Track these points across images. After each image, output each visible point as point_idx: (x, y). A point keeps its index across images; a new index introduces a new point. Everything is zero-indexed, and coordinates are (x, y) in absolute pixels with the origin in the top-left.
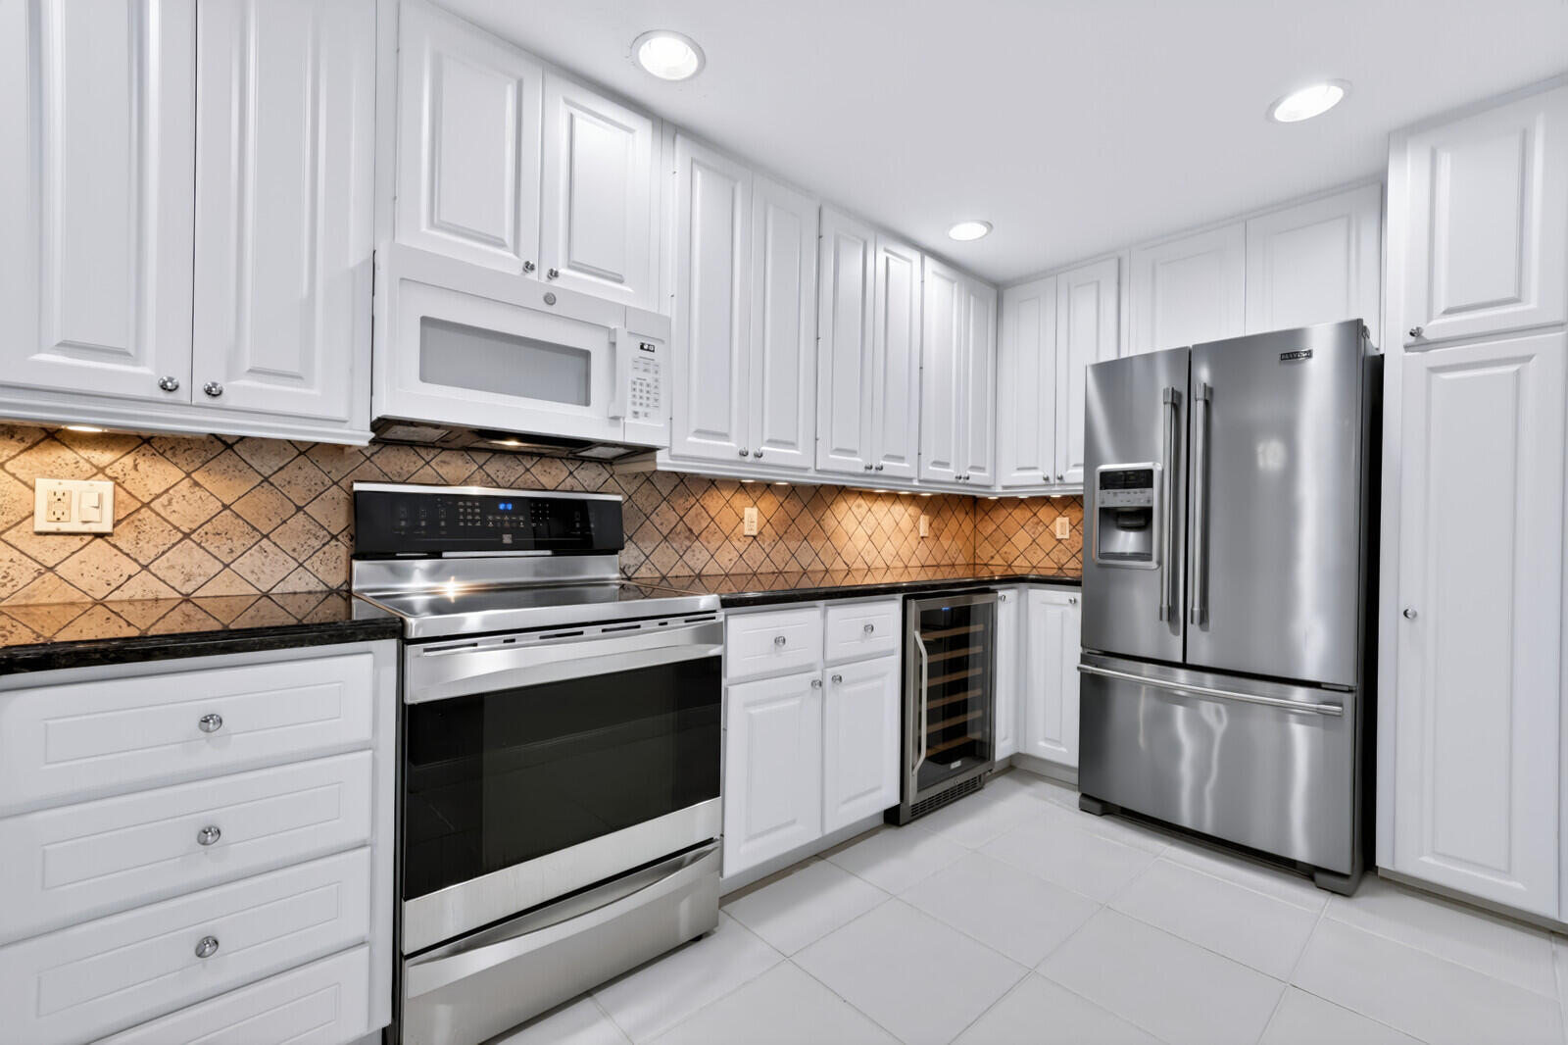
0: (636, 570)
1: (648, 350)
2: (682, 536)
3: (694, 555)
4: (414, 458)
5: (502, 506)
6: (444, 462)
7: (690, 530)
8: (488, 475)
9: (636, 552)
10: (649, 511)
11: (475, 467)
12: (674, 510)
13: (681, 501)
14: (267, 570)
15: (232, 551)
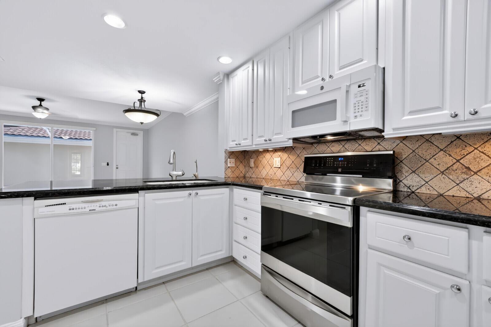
0: (418, 189)
1: (363, 86)
2: (459, 172)
3: (472, 184)
4: (326, 146)
5: (340, 159)
6: (332, 146)
7: (468, 168)
8: (346, 148)
9: (418, 179)
10: (428, 158)
11: (342, 146)
12: (450, 155)
13: (458, 150)
14: (298, 176)
15: (293, 171)
